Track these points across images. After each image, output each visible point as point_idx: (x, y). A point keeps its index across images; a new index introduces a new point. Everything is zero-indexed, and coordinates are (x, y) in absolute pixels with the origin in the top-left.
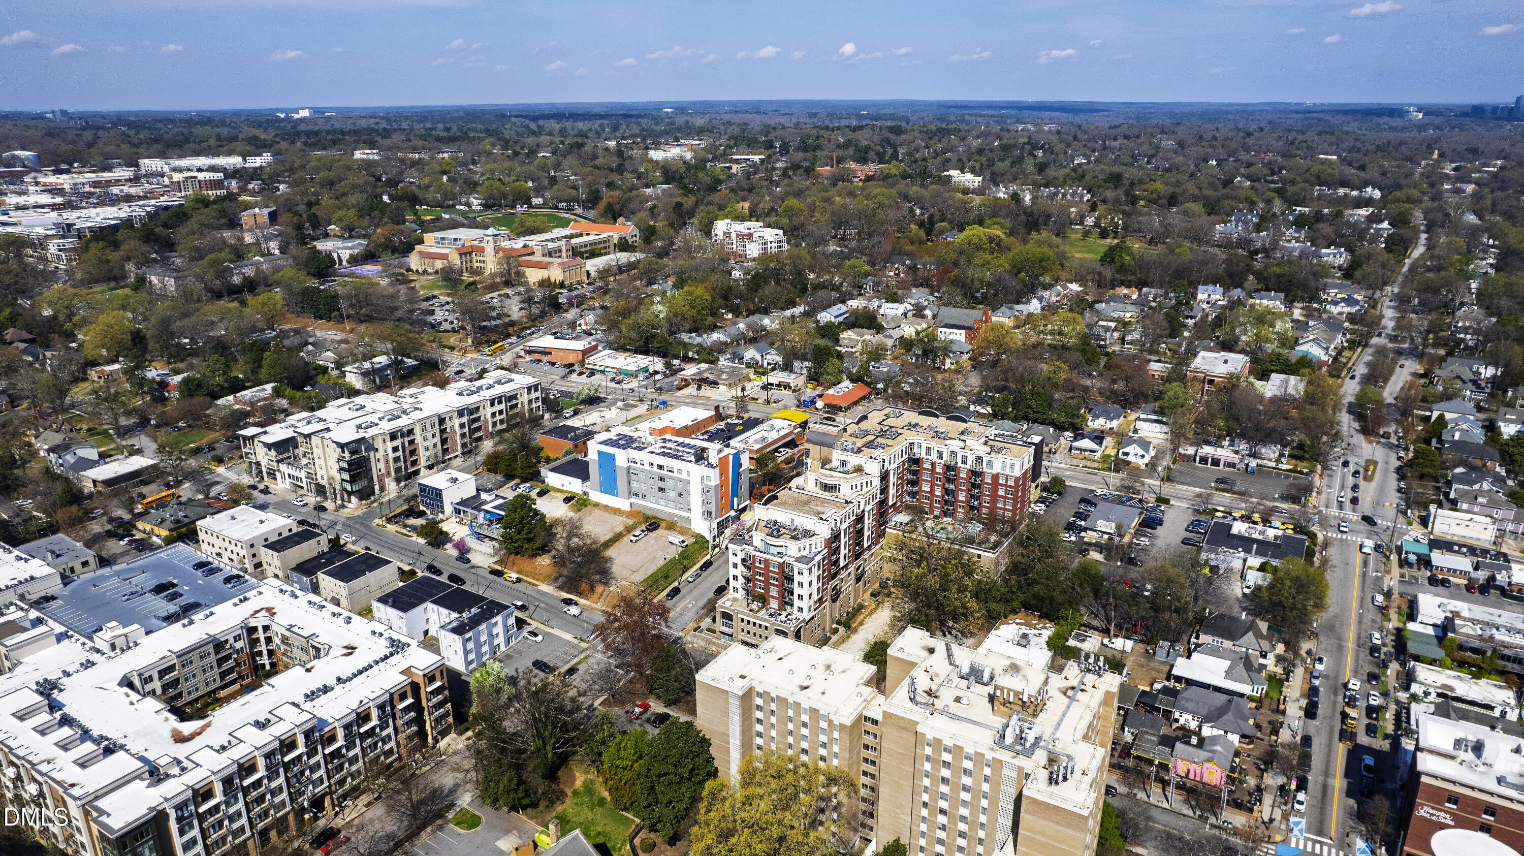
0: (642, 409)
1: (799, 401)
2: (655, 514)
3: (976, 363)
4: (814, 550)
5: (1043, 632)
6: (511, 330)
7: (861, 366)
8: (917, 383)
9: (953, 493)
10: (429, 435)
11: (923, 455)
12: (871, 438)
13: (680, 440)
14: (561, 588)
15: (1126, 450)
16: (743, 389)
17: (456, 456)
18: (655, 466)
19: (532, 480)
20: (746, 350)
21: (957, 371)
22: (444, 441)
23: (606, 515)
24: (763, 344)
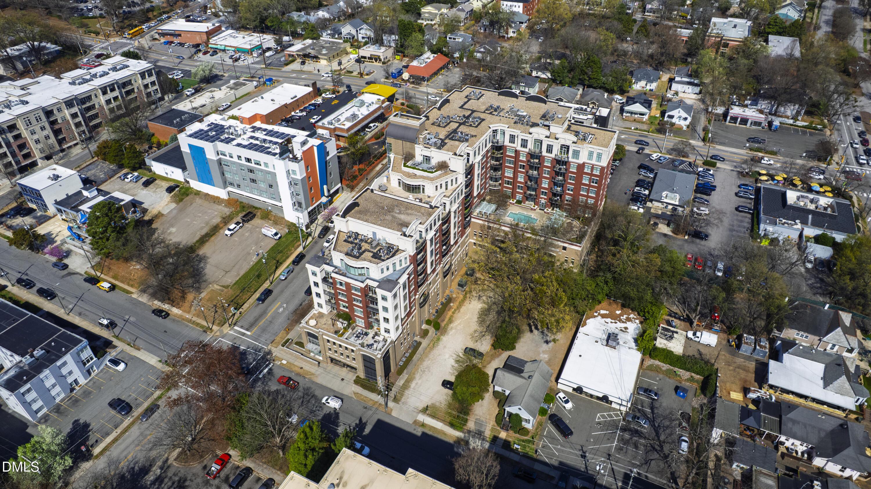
0: (251, 86)
1: (387, 73)
2: (251, 203)
3: (533, 31)
4: (398, 268)
5: (629, 325)
6: (150, 15)
7: (440, 38)
8: (488, 52)
9: (537, 181)
10: (37, 129)
11: (507, 143)
12: (454, 126)
13: (270, 127)
14: (154, 296)
15: (671, 113)
16: (340, 64)
17: (77, 144)
18: (243, 158)
19: (140, 168)
20: (344, 25)
21: (518, 40)
22: (57, 132)
23: (206, 204)
24: (357, 20)
